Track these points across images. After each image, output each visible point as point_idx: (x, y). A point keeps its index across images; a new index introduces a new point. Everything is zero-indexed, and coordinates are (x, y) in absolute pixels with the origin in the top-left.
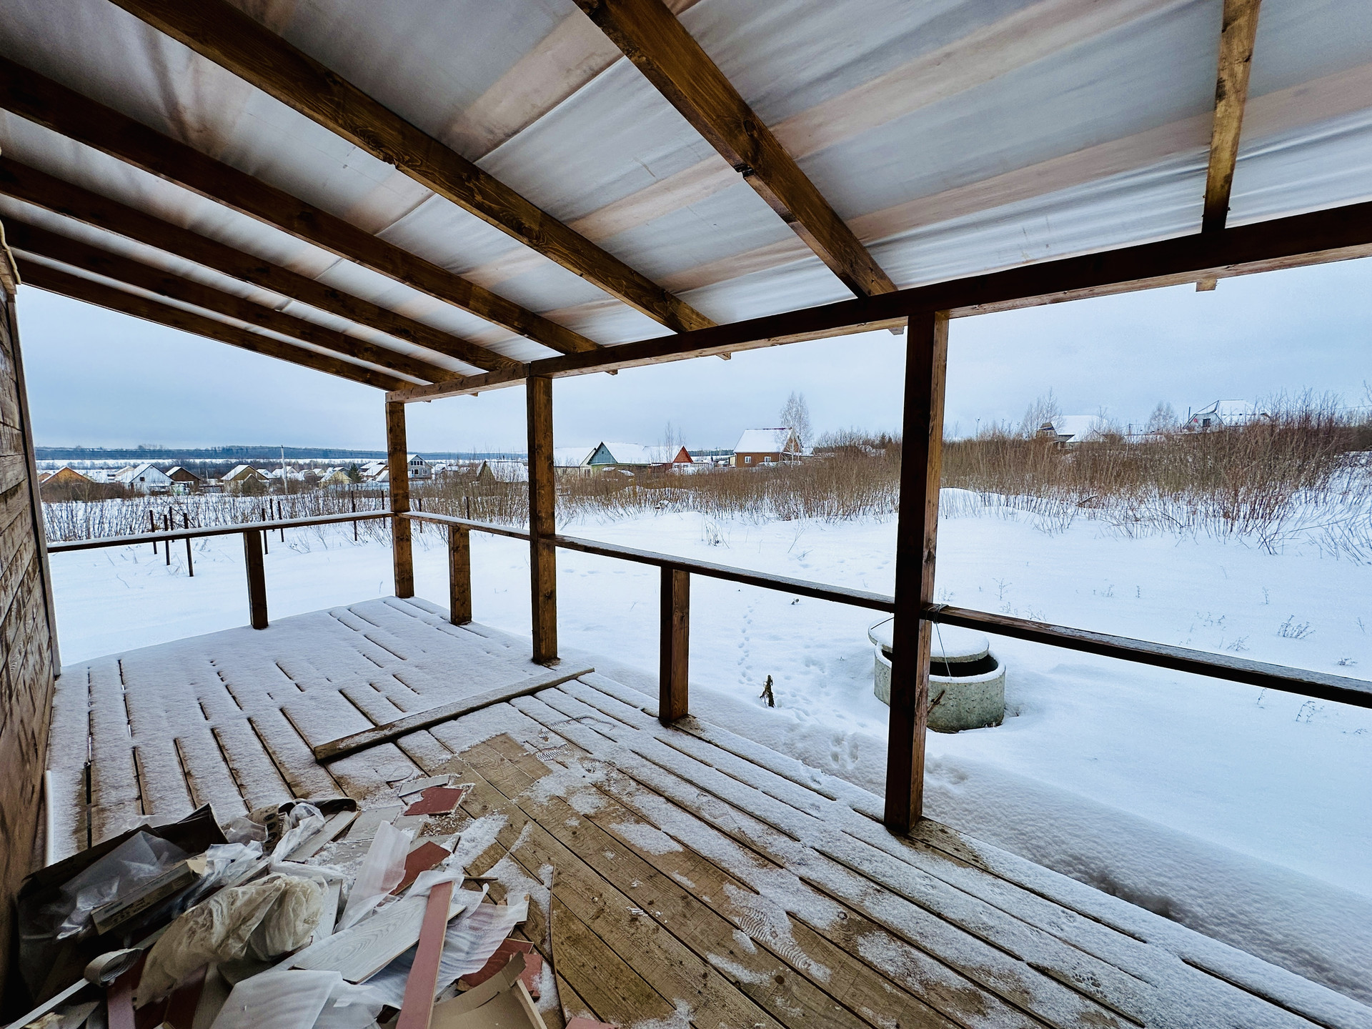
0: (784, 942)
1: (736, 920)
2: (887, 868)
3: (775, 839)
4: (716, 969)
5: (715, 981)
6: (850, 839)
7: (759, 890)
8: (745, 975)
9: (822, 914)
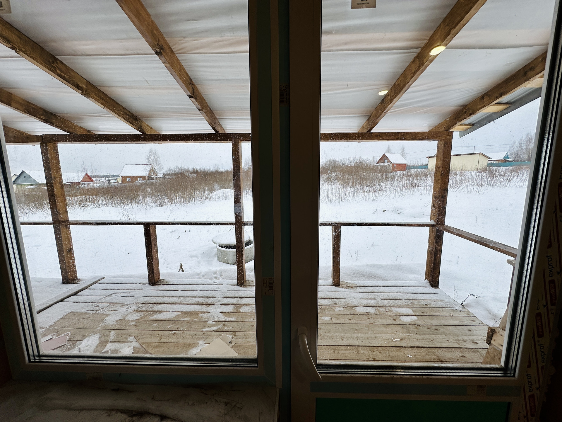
0: (222, 318)
1: (207, 320)
2: (242, 294)
3: (209, 300)
4: (206, 331)
5: (207, 333)
6: (230, 291)
7: (210, 311)
8: (215, 328)
9: (229, 309)
